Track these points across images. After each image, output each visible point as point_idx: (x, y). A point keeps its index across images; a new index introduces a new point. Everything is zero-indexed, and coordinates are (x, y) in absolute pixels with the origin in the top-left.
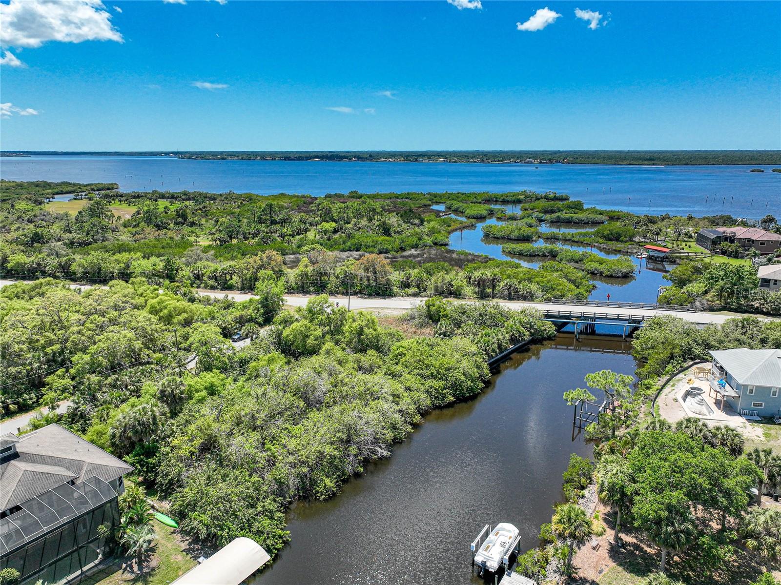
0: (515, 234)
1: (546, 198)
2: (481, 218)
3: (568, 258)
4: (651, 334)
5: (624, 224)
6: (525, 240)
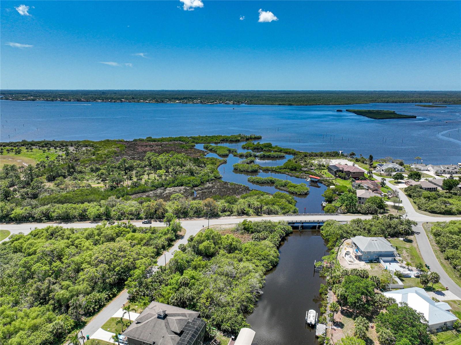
0: (250, 169)
1: (251, 138)
2: (226, 156)
3: (280, 185)
4: (327, 229)
5: (296, 160)
6: (255, 172)
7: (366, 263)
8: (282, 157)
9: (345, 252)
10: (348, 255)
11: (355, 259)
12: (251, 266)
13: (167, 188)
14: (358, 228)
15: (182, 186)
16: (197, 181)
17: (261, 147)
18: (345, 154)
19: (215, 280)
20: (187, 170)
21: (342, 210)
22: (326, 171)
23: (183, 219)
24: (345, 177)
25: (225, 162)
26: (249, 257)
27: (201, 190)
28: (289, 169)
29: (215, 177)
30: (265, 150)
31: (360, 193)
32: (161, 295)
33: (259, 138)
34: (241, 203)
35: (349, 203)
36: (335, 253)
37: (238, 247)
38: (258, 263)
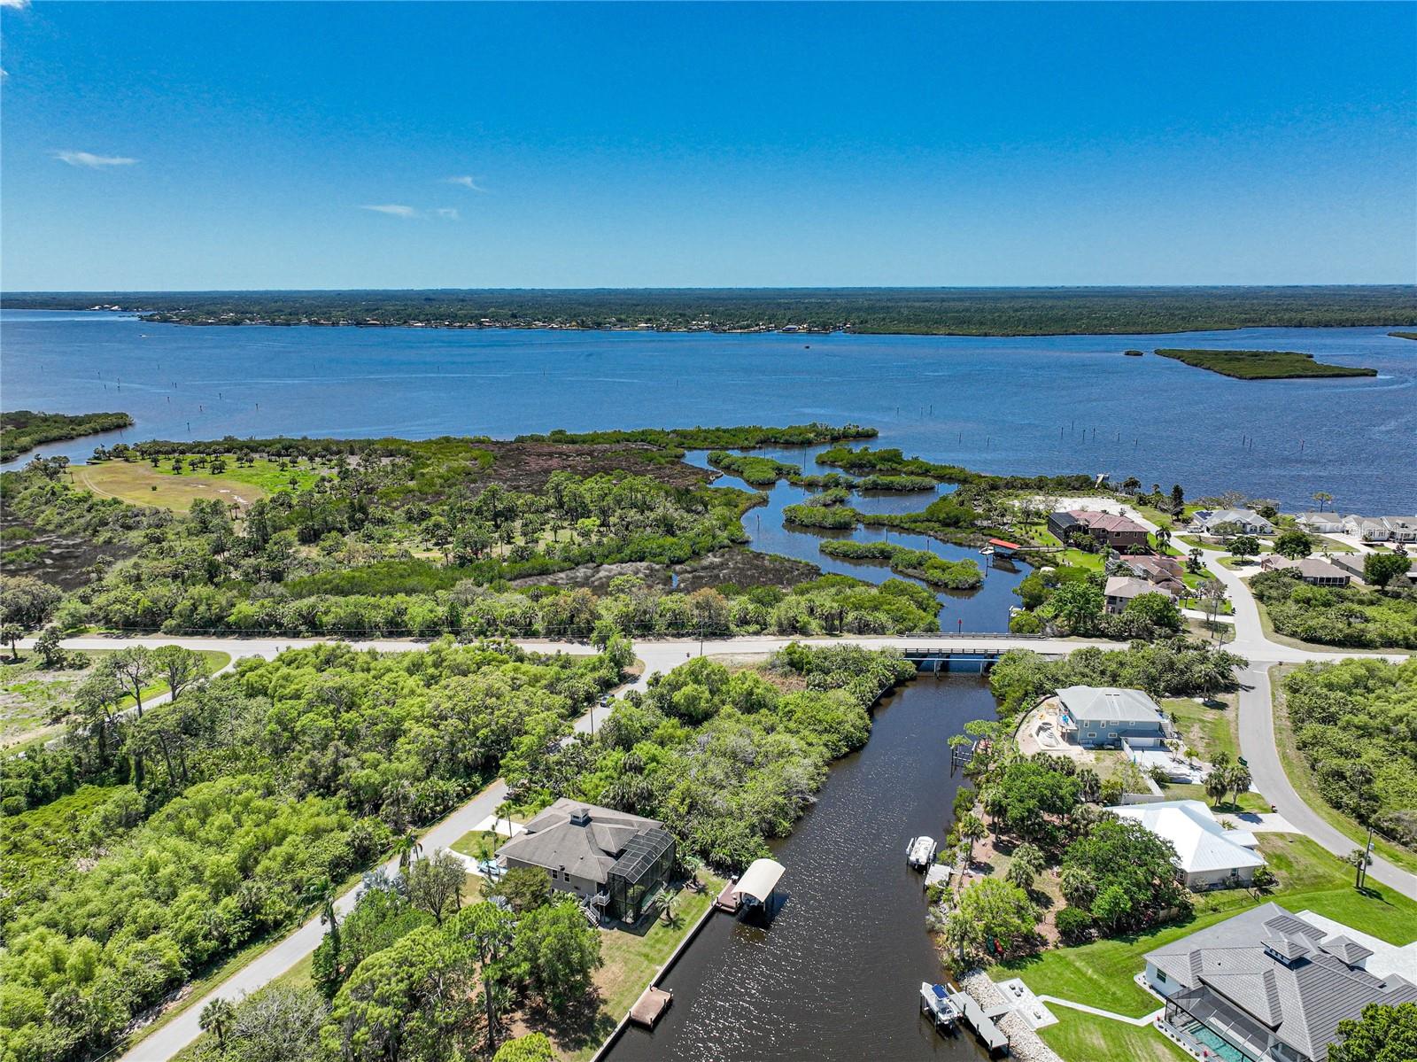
0: (829, 521)
1: (845, 436)
2: (769, 484)
3: (905, 563)
4: (1007, 670)
5: (960, 499)
6: (842, 528)
7: (1085, 748)
8: (927, 489)
9: (1039, 723)
10: (1045, 730)
11: (1060, 739)
12: (794, 743)
13: (602, 564)
14: (1087, 670)
15: (641, 559)
16: (681, 549)
17: (869, 462)
19: (705, 765)
20: (656, 520)
21: (1059, 625)
22: (1044, 529)
23: (640, 640)
24: (1091, 545)
25: (764, 502)
26: (792, 725)
27: (689, 572)
28: (939, 521)
29: (733, 541)
30: (880, 470)
31: (1115, 585)
32: (580, 791)
33: (870, 436)
34: (792, 603)
35: (1075, 609)
36: (1014, 725)
37: (767, 700)
38: (813, 738)
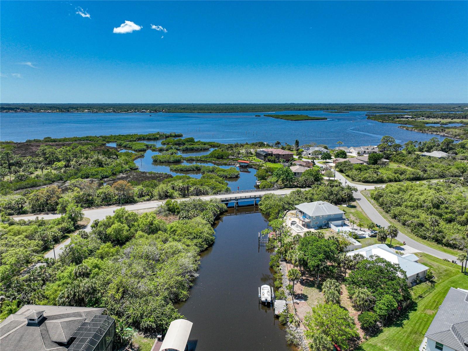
0: (172, 159)
1: (171, 136)
2: (144, 150)
3: (207, 170)
4: (266, 202)
5: (222, 149)
6: (178, 162)
7: (315, 229)
8: (207, 149)
9: (290, 222)
10: (294, 224)
11: (303, 227)
12: (180, 246)
13: (66, 181)
14: (300, 198)
15: (87, 178)
16: (107, 172)
17: (182, 142)
18: (271, 144)
20: (94, 162)
21: (279, 184)
22: (255, 157)
24: (275, 160)
25: (142, 156)
26: (176, 237)
27: (111, 181)
28: (216, 157)
29: (131, 169)
30: (187, 144)
31: (294, 169)
32: (43, 296)
33: (181, 136)
34: (162, 187)
35: (285, 177)
37: (161, 228)
38: (188, 242)
